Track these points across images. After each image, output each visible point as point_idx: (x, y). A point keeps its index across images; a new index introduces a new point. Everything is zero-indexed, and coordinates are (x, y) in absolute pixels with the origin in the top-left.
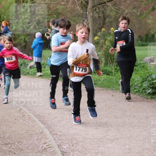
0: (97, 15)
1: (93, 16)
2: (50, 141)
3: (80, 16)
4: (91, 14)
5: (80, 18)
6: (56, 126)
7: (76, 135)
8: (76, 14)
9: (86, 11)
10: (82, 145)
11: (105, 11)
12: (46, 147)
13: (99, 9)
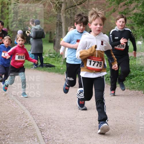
0: (69, 16)
1: (66, 17)
2: (30, 120)
3: (54, 17)
4: (64, 15)
5: (55, 18)
6: (36, 108)
7: (52, 116)
8: (52, 15)
9: (60, 13)
10: (57, 124)
11: (75, 13)
12: (27, 126)
13: (70, 11)
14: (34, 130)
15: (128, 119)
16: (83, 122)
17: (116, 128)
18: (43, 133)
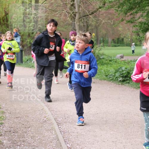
0: (82, 24)
1: (79, 25)
2: (48, 116)
4: (78, 24)
5: (70, 26)
7: (68, 111)
8: (67, 23)
9: (74, 21)
10: (72, 118)
11: (88, 21)
12: (46, 120)
13: (83, 20)
14: (52, 124)
15: (135, 115)
16: (95, 117)
17: (124, 122)
18: (60, 127)
